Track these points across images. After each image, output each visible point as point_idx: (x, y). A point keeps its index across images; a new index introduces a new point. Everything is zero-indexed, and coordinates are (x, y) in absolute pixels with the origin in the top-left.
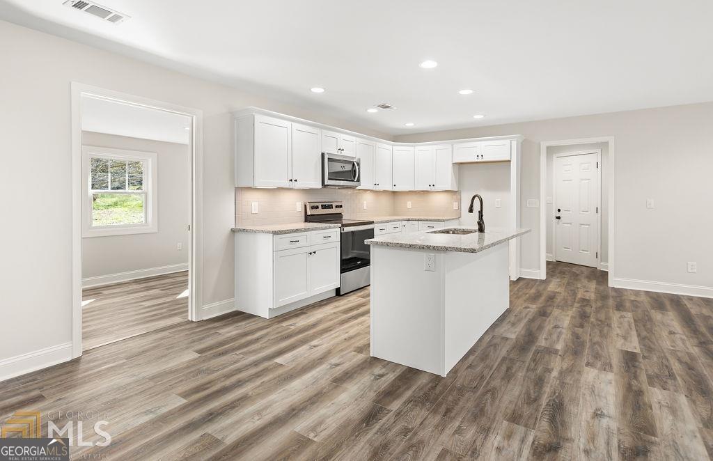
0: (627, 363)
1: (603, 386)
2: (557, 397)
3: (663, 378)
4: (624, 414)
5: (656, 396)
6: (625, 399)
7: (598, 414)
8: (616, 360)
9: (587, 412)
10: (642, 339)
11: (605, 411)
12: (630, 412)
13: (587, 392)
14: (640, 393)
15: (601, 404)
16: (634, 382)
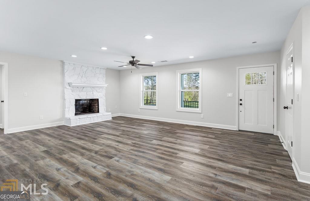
0: (47, 154)
1: (49, 163)
2: (39, 174)
3: (62, 152)
4: (64, 165)
5: (65, 157)
6: (59, 162)
7: (58, 170)
8: (43, 155)
9: (54, 171)
10: (43, 145)
11: (59, 168)
12: (64, 164)
13: (47, 167)
14: (61, 159)
15: (56, 167)
16: (56, 157)
